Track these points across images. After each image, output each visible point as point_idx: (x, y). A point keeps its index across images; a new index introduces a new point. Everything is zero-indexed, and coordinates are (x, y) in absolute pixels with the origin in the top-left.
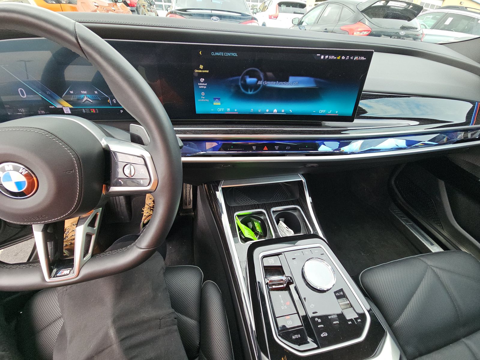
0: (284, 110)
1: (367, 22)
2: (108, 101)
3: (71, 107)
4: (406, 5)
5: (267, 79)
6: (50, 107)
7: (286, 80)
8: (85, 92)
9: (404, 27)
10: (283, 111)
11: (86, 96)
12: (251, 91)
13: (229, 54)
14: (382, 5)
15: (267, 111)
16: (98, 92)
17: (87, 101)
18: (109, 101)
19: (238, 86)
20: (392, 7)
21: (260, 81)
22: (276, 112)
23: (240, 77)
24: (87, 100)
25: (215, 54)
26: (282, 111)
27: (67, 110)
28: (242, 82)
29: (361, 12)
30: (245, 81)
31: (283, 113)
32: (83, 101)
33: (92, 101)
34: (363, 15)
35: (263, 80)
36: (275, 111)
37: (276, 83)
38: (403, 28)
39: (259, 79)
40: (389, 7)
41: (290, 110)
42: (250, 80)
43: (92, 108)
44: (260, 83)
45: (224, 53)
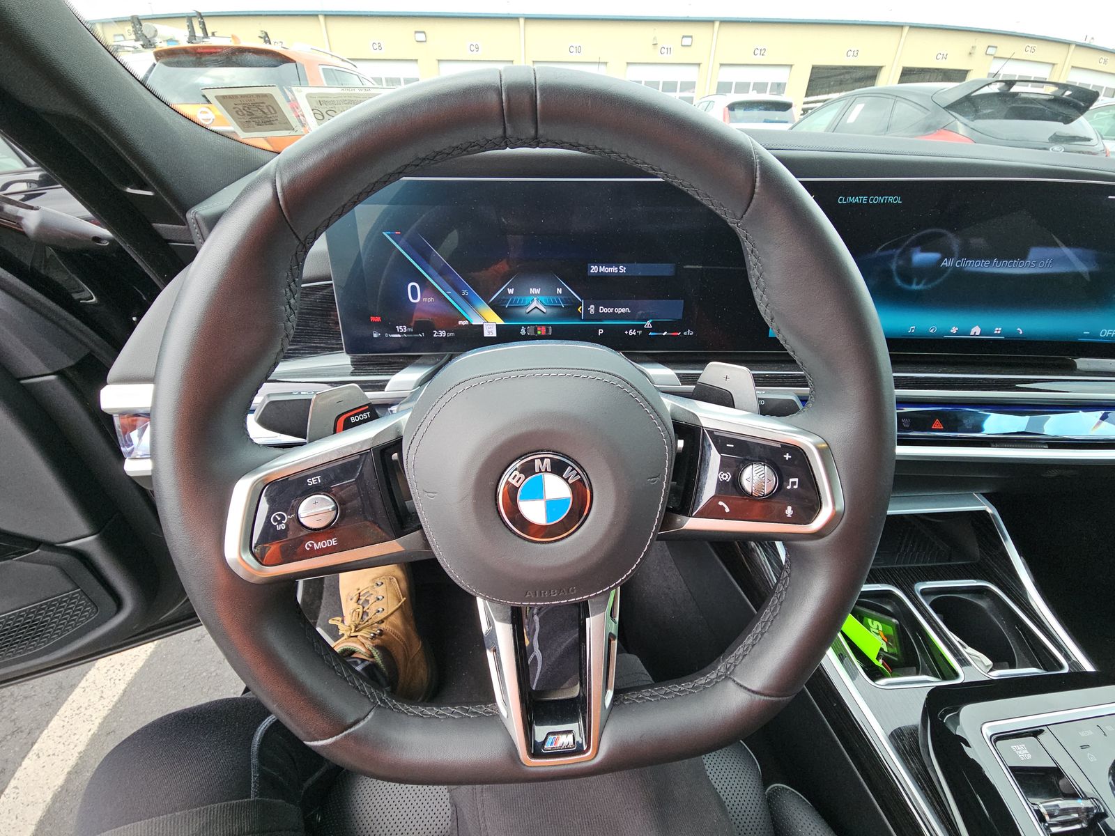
0: (1000, 329)
1: (962, 130)
2: (579, 310)
3: (501, 322)
4: (1057, 89)
5: (968, 253)
6: (460, 323)
7: (1021, 254)
8: (538, 291)
9: (1057, 136)
10: (998, 330)
11: (537, 300)
12: (918, 284)
13: (880, 200)
14: (998, 91)
15: (954, 330)
16: (564, 289)
17: (536, 310)
18: (581, 310)
19: (888, 273)
20: (1023, 95)
21: (948, 260)
22: (978, 333)
23: (899, 251)
24: (536, 307)
25: (845, 200)
26: (996, 332)
27: (490, 330)
28: (901, 263)
29: (944, 108)
30: (909, 260)
31: (997, 335)
32: (528, 311)
33: (545, 311)
34: (952, 115)
35: (957, 255)
36: (976, 331)
37: (991, 263)
38: (1057, 139)
39: (947, 254)
40: (1016, 94)
41: (1019, 329)
42: (921, 257)
43: (540, 325)
44: (947, 263)
45: (868, 199)
